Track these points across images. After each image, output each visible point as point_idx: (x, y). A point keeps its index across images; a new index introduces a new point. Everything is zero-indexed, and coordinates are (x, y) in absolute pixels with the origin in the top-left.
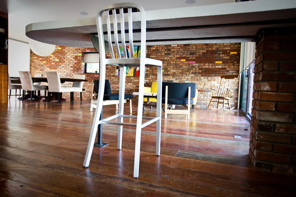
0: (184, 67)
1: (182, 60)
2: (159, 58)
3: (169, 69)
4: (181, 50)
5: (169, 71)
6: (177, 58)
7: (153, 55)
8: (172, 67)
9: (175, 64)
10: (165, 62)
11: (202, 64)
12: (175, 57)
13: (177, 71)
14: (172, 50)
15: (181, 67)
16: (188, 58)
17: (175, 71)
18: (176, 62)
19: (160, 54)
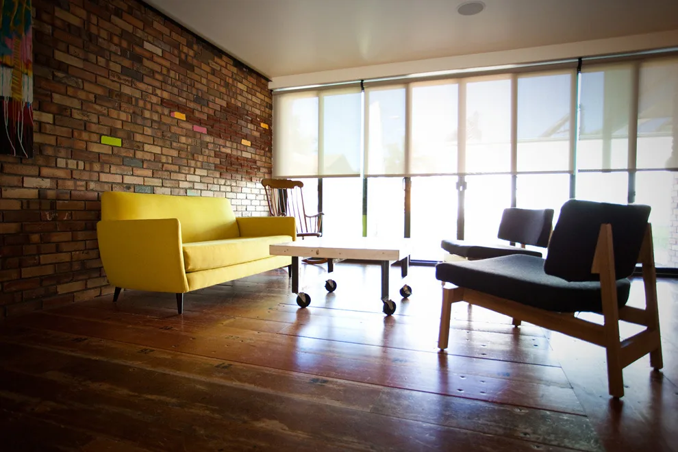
0: (183, 139)
1: (178, 115)
2: (99, 79)
3: (138, 138)
4: (172, 74)
5: (140, 147)
6: (163, 102)
7: (67, 52)
8: (148, 131)
9: (159, 122)
10: (124, 105)
11: (221, 142)
12: (156, 95)
13: (165, 151)
14: (146, 63)
15: (176, 137)
16: (192, 111)
17: (157, 150)
18: (161, 115)
19: (102, 61)
